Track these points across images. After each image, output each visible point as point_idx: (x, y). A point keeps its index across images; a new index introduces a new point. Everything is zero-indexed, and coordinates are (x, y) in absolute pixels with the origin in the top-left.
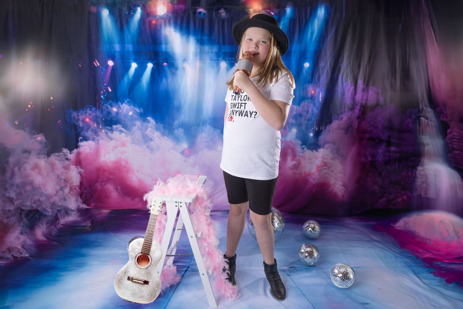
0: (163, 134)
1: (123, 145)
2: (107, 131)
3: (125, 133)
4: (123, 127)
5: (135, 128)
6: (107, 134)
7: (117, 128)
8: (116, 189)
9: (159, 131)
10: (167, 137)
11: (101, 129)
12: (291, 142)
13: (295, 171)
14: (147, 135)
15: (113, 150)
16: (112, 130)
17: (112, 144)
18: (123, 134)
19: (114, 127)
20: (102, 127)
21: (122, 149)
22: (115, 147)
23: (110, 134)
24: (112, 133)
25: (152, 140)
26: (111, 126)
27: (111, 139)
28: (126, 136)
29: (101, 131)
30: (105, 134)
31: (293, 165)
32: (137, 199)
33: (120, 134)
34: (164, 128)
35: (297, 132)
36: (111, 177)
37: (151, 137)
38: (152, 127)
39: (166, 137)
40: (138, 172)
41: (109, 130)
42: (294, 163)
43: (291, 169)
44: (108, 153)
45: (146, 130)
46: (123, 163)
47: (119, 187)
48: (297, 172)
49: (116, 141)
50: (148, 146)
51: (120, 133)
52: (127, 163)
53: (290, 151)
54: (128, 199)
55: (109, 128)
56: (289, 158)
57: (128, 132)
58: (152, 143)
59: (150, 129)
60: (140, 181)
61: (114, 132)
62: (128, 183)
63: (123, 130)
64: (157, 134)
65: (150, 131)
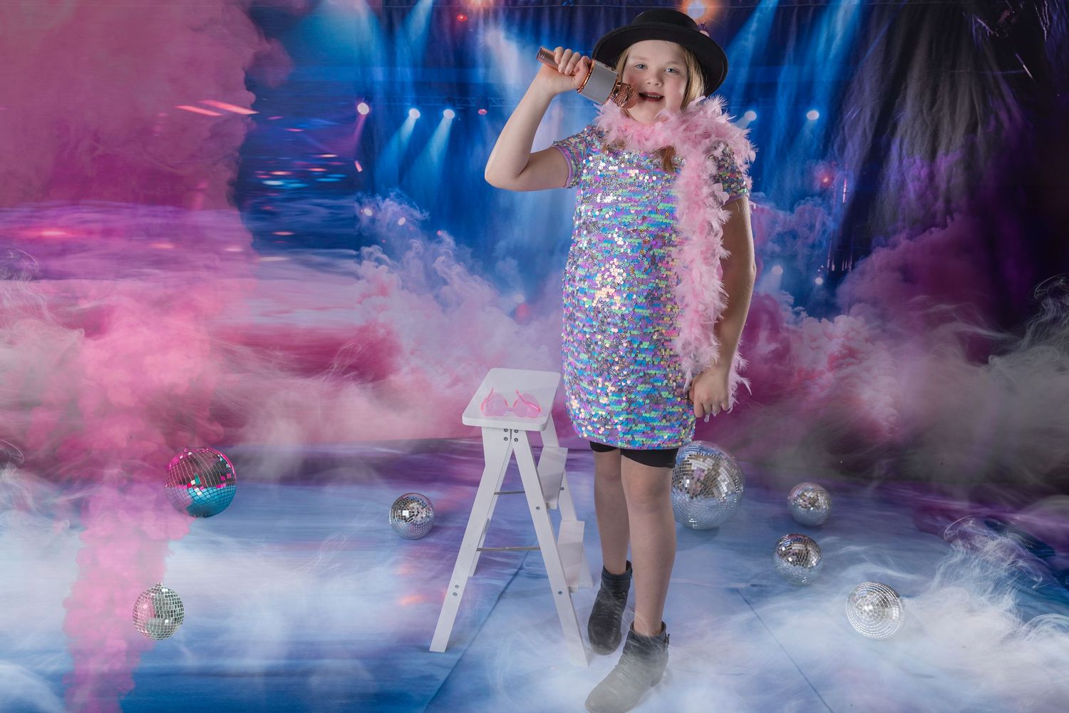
0: (471, 270)
1: (383, 291)
2: (348, 259)
3: (387, 264)
4: (384, 252)
5: (410, 254)
7: (371, 253)
9: (462, 263)
10: (480, 276)
12: (768, 296)
13: (776, 365)
14: (435, 271)
15: (360, 303)
16: (359, 258)
17: (360, 287)
18: (383, 267)
19: (365, 250)
21: (379, 300)
22: (365, 296)
23: (354, 266)
24: (360, 263)
25: (445, 282)
26: (358, 249)
27: (358, 278)
28: (389, 271)
31: (772, 352)
33: (377, 267)
34: (473, 256)
35: (783, 275)
37: (444, 276)
38: (447, 253)
39: (477, 277)
41: (353, 257)
42: (773, 346)
43: (766, 360)
45: (434, 259)
46: (382, 333)
48: (780, 368)
49: (368, 281)
50: (437, 297)
51: (376, 264)
52: (389, 332)
53: (765, 318)
55: (353, 252)
56: (763, 334)
57: (395, 263)
58: (446, 289)
59: (442, 258)
61: (365, 262)
63: (385, 257)
64: (458, 269)
65: (443, 262)
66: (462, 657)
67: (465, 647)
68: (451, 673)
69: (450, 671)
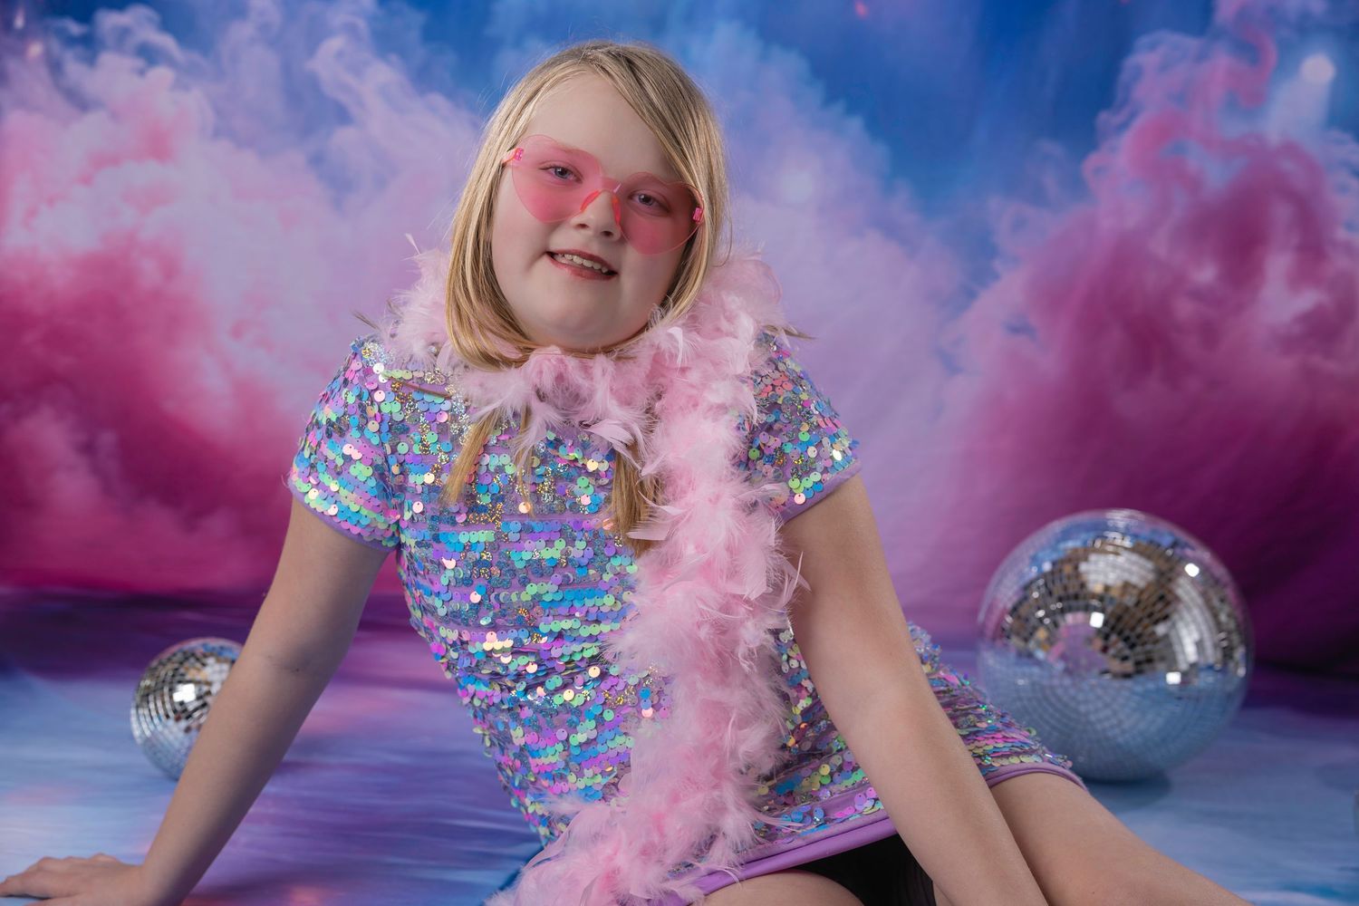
0: (422, 79)
1: (158, 146)
2: (56, 45)
3: (171, 62)
4: (166, 26)
5: (241, 31)
6: (55, 67)
7: (124, 32)
8: (88, 449)
9: (394, 58)
10: (450, 95)
11: (24, 35)
12: (1290, 149)
13: (1317, 360)
14: (314, 83)
15: (86, 180)
16: (89, 45)
17: (88, 133)
18: (162, 74)
19: (109, 20)
20: (27, 21)
21: (146, 173)
22: (104, 160)
23: (74, 68)
24: (91, 60)
25: (343, 116)
26: (85, 16)
27: (80, 102)
28: (179, 85)
29: (20, 53)
30: (43, 72)
31: (1305, 318)
32: (218, 524)
33: (142, 73)
34: (429, 35)
35: (1336, 84)
36: (63, 362)
37: (343, 98)
38: (351, 29)
39: (438, 100)
40: (237, 332)
41: (71, 41)
42: (1308, 300)
43: (1288, 343)
44: (51, 202)
45: (311, 50)
46: (149, 273)
47: (107, 439)
48: (1332, 366)
49: (115, 116)
50: (317, 160)
51: (140, 63)
52: (170, 269)
53: (1281, 213)
54: (161, 522)
55: (75, 28)
56: (1278, 264)
57: (196, 57)
58: (344, 138)
59: (335, 44)
60: (251, 397)
61: (108, 59)
62: (170, 406)
63: (166, 41)
64: (383, 75)
65: (340, 54)
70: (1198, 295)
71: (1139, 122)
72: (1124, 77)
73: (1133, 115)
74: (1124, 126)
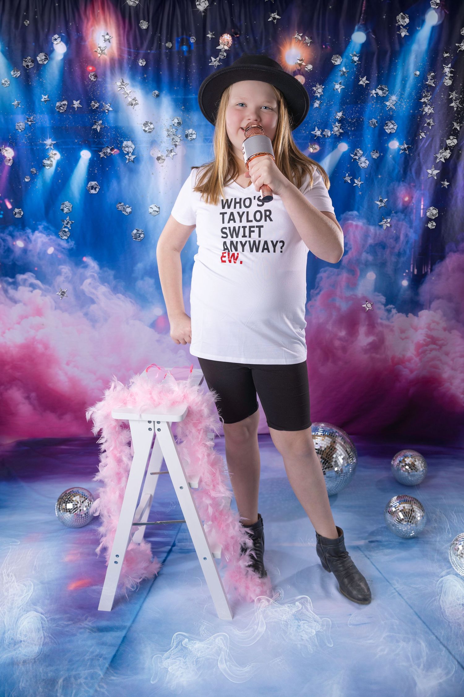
0: (115, 290)
1: (39, 312)
2: (5, 286)
3: (40, 288)
4: (37, 278)
5: (60, 279)
6: (6, 291)
7: (25, 280)
8: (28, 398)
9: (106, 284)
10: (124, 294)
13: (374, 355)
14: (83, 292)
15: (19, 323)
16: (15, 285)
17: (18, 309)
18: (37, 292)
19: (20, 277)
21: (37, 320)
22: (23, 317)
23: (11, 291)
24: (16, 289)
25: (93, 301)
26: (13, 276)
27: (15, 301)
28: (42, 295)
30: (2, 293)
31: (370, 344)
32: (68, 417)
33: (32, 292)
34: (116, 277)
35: (376, 279)
36: (18, 374)
37: (92, 296)
38: (93, 276)
39: (120, 295)
40: (68, 364)
41: (10, 284)
42: (371, 339)
43: (366, 351)
44: (9, 329)
45: (82, 283)
46: (40, 348)
47: (33, 395)
48: (378, 356)
49: (25, 304)
50: (86, 314)
51: (31, 289)
52: (46, 347)
53: (363, 317)
54: (52, 418)
55: (10, 280)
56: (362, 330)
57: (47, 287)
58: (93, 307)
59: (88, 281)
60: (73, 381)
61: (21, 288)
62: (50, 385)
63: (38, 282)
64: (102, 290)
65: (90, 284)
66: (126, 634)
67: (128, 624)
68: (117, 651)
69: (116, 649)
70: (340, 339)
71: (322, 293)
72: (317, 280)
73: (320, 291)
74: (318, 294)
